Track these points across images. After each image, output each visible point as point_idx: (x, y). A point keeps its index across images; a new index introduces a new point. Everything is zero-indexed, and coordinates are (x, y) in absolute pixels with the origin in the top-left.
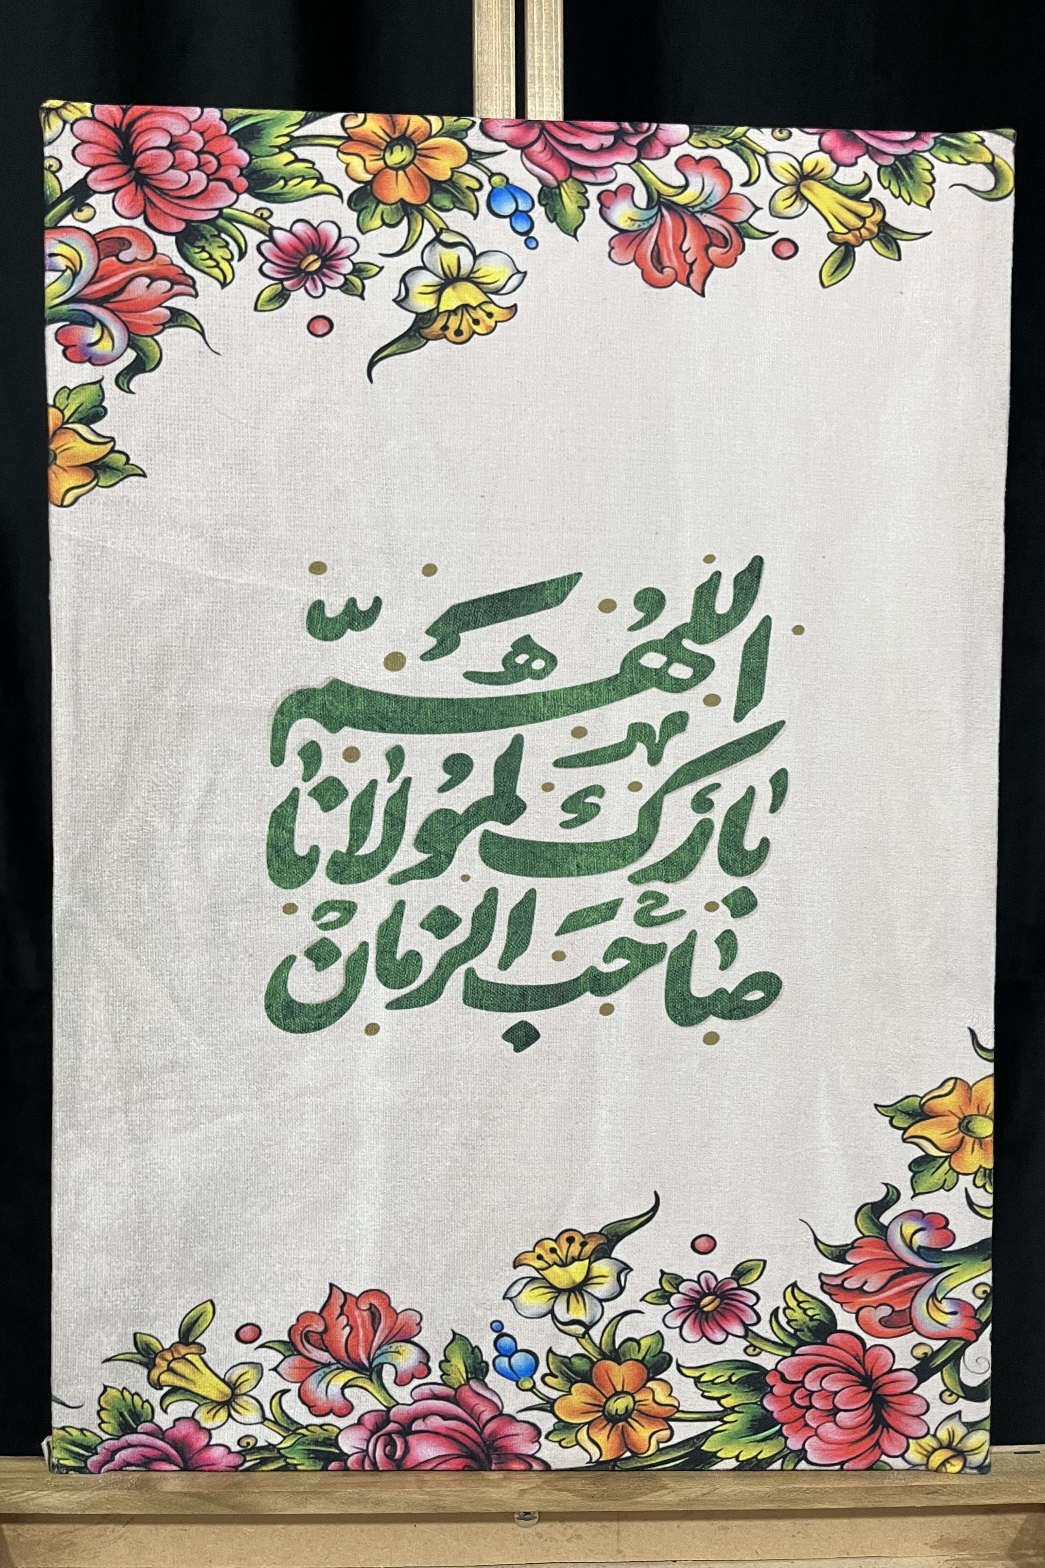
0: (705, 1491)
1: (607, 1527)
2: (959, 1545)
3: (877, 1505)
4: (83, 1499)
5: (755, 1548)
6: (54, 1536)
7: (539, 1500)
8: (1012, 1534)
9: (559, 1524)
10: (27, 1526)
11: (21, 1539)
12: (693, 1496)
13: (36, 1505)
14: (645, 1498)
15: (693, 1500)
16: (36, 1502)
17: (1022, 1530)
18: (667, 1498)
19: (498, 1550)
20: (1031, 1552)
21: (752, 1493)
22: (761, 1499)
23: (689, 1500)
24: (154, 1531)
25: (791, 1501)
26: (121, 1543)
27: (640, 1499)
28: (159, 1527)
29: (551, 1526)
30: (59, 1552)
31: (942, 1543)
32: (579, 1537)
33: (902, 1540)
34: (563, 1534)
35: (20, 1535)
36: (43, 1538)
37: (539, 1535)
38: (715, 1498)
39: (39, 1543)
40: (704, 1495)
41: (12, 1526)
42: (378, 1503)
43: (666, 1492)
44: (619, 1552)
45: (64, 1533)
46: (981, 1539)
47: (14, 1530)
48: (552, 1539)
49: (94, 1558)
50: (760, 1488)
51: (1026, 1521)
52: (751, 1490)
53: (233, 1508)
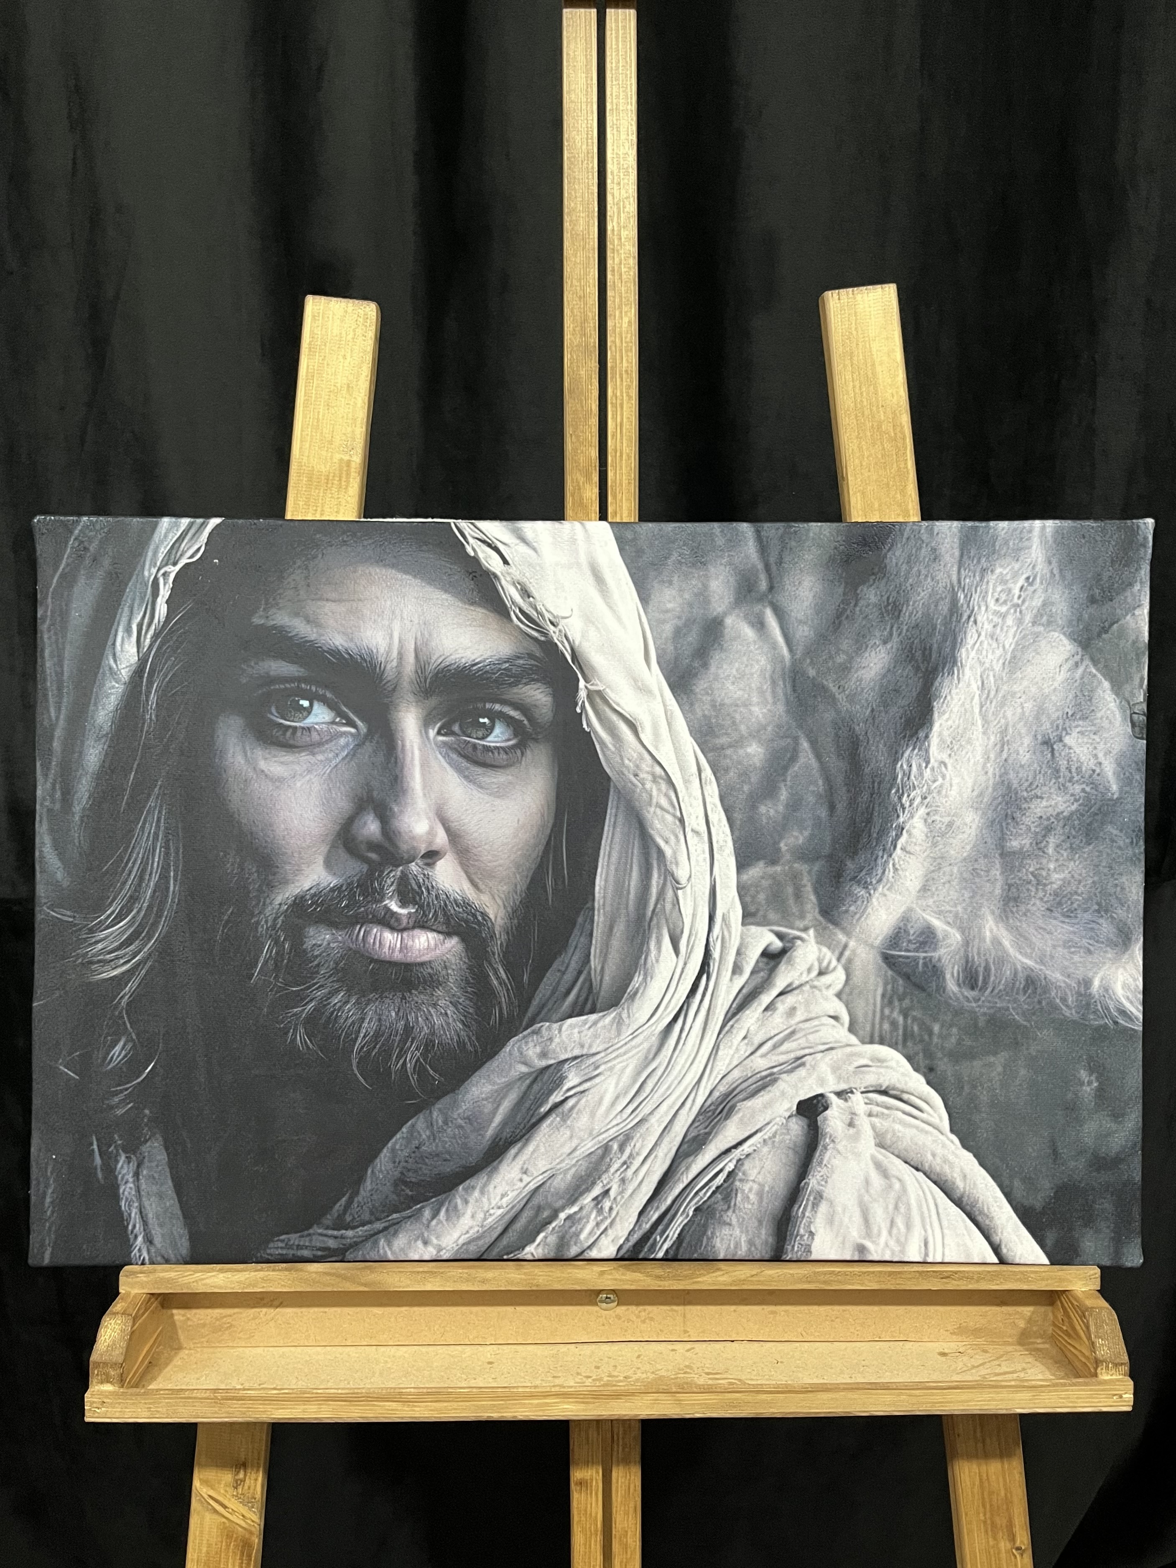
0: (754, 1272)
1: (675, 1311)
2: (976, 1332)
3: (899, 1287)
4: (243, 1279)
5: (799, 1330)
6: (217, 1319)
7: (616, 1280)
8: (1022, 1324)
9: (634, 1308)
10: (194, 1311)
11: (189, 1323)
12: (743, 1277)
13: (205, 1285)
14: (705, 1278)
15: (744, 1280)
16: (204, 1282)
17: (1029, 1321)
18: (721, 1279)
19: (584, 1329)
20: (1039, 1341)
21: (792, 1275)
22: (800, 1281)
23: (740, 1281)
24: (300, 1314)
25: (825, 1282)
26: (272, 1324)
27: (699, 1279)
28: (304, 1310)
29: (628, 1309)
30: (220, 1333)
31: (961, 1331)
32: (652, 1319)
33: (926, 1327)
34: (638, 1317)
35: (188, 1319)
36: (207, 1322)
37: (619, 1317)
38: (762, 1279)
39: (204, 1325)
40: (752, 1276)
41: (182, 1311)
42: (484, 1281)
43: (721, 1273)
44: (685, 1332)
45: (225, 1317)
46: (996, 1328)
47: (183, 1316)
48: (629, 1320)
49: (249, 1338)
50: (799, 1271)
51: (1033, 1313)
52: (791, 1272)
53: (365, 1285)
